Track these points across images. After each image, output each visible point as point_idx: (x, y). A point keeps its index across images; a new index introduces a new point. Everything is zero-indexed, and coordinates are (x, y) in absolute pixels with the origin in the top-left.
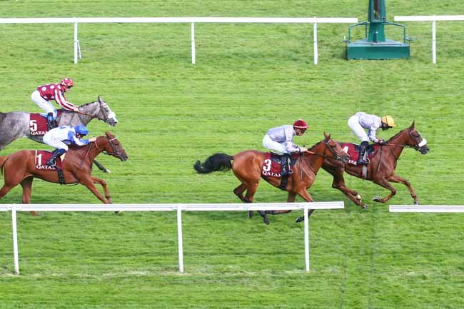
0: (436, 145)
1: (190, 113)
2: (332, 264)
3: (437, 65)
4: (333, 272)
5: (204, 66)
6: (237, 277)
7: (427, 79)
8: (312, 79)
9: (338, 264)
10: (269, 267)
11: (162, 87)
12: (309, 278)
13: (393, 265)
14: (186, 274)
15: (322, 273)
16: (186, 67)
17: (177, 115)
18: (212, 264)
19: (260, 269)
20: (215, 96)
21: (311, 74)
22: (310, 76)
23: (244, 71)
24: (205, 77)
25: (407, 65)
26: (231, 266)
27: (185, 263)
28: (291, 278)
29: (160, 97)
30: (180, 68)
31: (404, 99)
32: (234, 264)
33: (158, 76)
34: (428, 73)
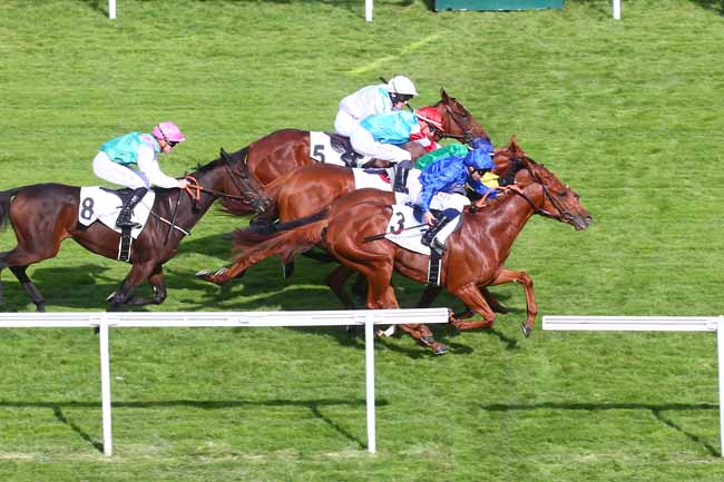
0: (627, 189)
1: (109, 123)
2: (424, 439)
3: (622, 23)
4: (425, 454)
5: (137, 24)
6: (224, 465)
7: (603, 52)
8: (364, 51)
9: (436, 439)
10: (292, 445)
11: (48, 67)
12: (375, 466)
13: (549, 441)
14: (118, 458)
15: (403, 457)
16: (99, 26)
17: (83, 127)
18: (173, 438)
19: (272, 449)
20: (161, 87)
21: (359, 40)
22: (358, 46)
23: (220, 36)
24: (138, 46)
25: (560, 22)
26: (211, 444)
27: (114, 436)
28: (338, 467)
29: (45, 90)
30: (84, 27)
31: (558, 94)
32: (218, 437)
33: (40, 45)
34: (606, 41)
